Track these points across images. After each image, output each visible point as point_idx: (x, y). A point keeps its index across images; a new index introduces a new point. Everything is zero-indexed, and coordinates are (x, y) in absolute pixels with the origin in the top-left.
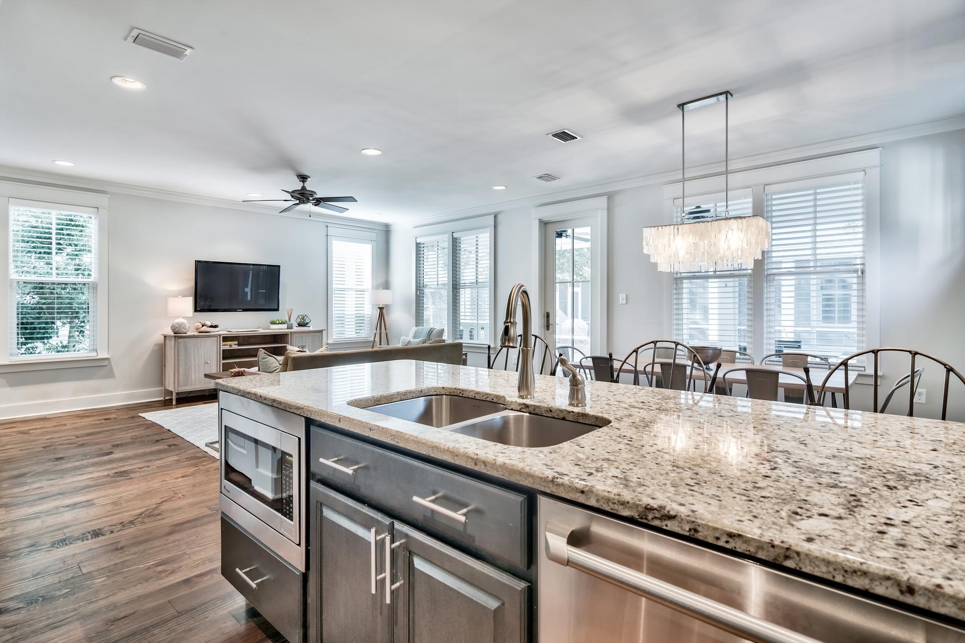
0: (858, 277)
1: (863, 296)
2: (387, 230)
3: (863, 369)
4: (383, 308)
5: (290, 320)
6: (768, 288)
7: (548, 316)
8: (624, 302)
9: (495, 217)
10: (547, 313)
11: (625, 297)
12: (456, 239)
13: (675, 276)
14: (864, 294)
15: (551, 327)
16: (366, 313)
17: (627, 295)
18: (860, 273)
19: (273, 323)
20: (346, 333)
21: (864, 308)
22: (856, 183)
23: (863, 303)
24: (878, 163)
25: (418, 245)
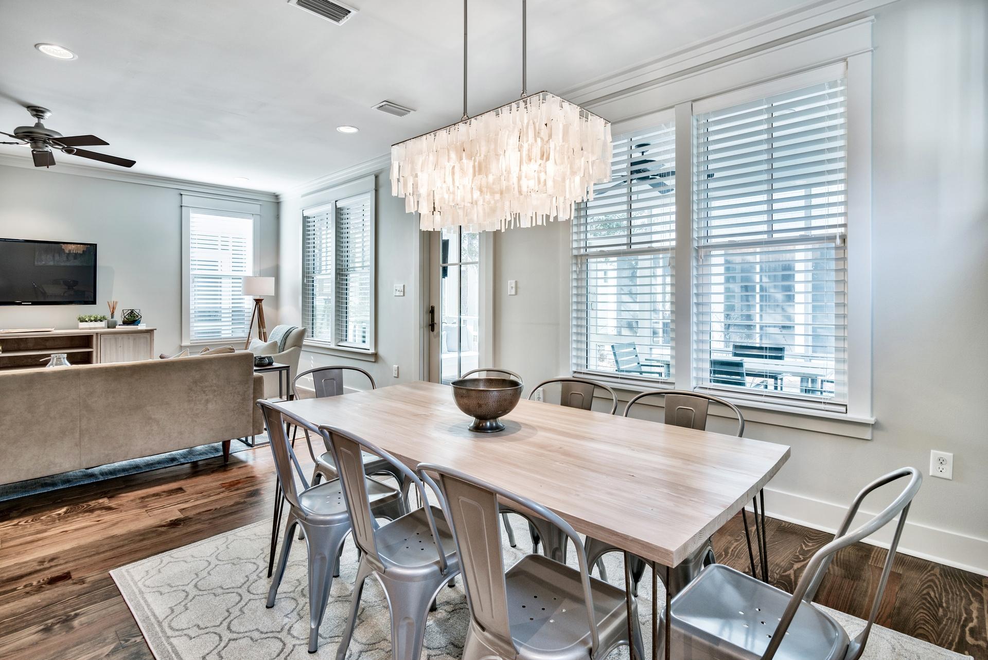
0: (837, 248)
1: (844, 282)
2: (276, 201)
3: (843, 409)
4: (261, 300)
5: (112, 317)
6: (700, 269)
7: (432, 311)
8: (513, 292)
9: (377, 177)
10: (432, 307)
11: (513, 285)
12: (341, 209)
13: (575, 252)
14: (846, 279)
15: (436, 327)
16: (246, 306)
17: (516, 282)
18: (838, 241)
19: (82, 320)
20: (223, 332)
21: (846, 302)
22: (833, 84)
23: (844, 294)
24: (869, 46)
25: (305, 219)
